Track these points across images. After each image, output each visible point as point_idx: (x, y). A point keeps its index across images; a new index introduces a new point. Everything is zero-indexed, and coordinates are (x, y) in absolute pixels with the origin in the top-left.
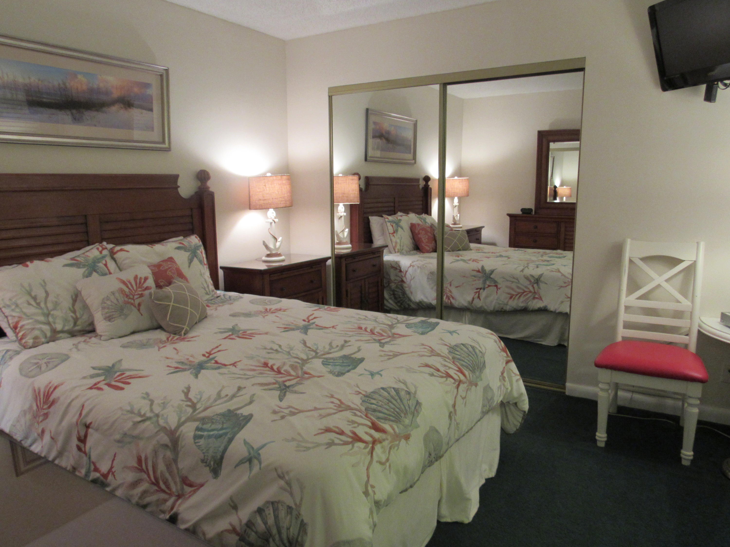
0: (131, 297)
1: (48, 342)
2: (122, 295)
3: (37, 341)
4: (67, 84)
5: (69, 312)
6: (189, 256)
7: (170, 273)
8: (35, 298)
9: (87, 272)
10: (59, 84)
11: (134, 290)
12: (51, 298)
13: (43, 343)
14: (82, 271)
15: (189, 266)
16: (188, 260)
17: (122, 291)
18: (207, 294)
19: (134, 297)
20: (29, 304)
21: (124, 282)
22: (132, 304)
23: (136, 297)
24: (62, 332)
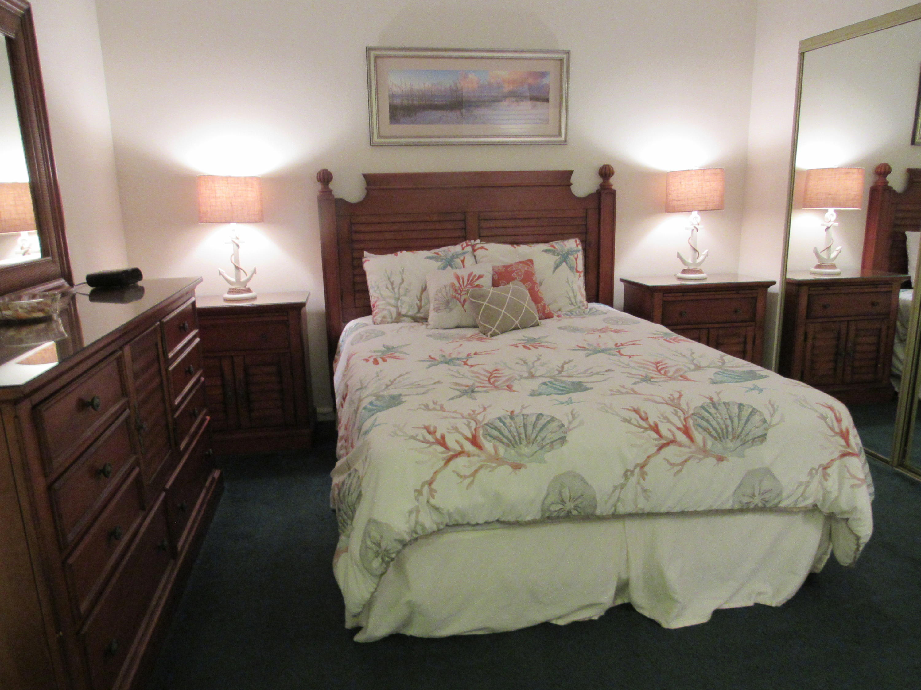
0: (459, 292)
1: (392, 323)
2: (451, 290)
3: (384, 320)
4: (458, 85)
5: (416, 299)
6: (557, 260)
7: (516, 275)
8: (392, 284)
9: (442, 265)
10: (451, 86)
11: (464, 286)
12: (405, 285)
13: (388, 323)
14: (439, 263)
15: (554, 272)
16: (555, 263)
17: (453, 286)
18: (572, 304)
19: (461, 292)
20: (387, 288)
21: (458, 278)
22: (458, 299)
23: (463, 293)
24: (405, 316)
